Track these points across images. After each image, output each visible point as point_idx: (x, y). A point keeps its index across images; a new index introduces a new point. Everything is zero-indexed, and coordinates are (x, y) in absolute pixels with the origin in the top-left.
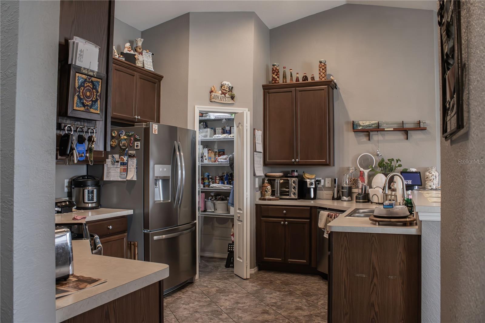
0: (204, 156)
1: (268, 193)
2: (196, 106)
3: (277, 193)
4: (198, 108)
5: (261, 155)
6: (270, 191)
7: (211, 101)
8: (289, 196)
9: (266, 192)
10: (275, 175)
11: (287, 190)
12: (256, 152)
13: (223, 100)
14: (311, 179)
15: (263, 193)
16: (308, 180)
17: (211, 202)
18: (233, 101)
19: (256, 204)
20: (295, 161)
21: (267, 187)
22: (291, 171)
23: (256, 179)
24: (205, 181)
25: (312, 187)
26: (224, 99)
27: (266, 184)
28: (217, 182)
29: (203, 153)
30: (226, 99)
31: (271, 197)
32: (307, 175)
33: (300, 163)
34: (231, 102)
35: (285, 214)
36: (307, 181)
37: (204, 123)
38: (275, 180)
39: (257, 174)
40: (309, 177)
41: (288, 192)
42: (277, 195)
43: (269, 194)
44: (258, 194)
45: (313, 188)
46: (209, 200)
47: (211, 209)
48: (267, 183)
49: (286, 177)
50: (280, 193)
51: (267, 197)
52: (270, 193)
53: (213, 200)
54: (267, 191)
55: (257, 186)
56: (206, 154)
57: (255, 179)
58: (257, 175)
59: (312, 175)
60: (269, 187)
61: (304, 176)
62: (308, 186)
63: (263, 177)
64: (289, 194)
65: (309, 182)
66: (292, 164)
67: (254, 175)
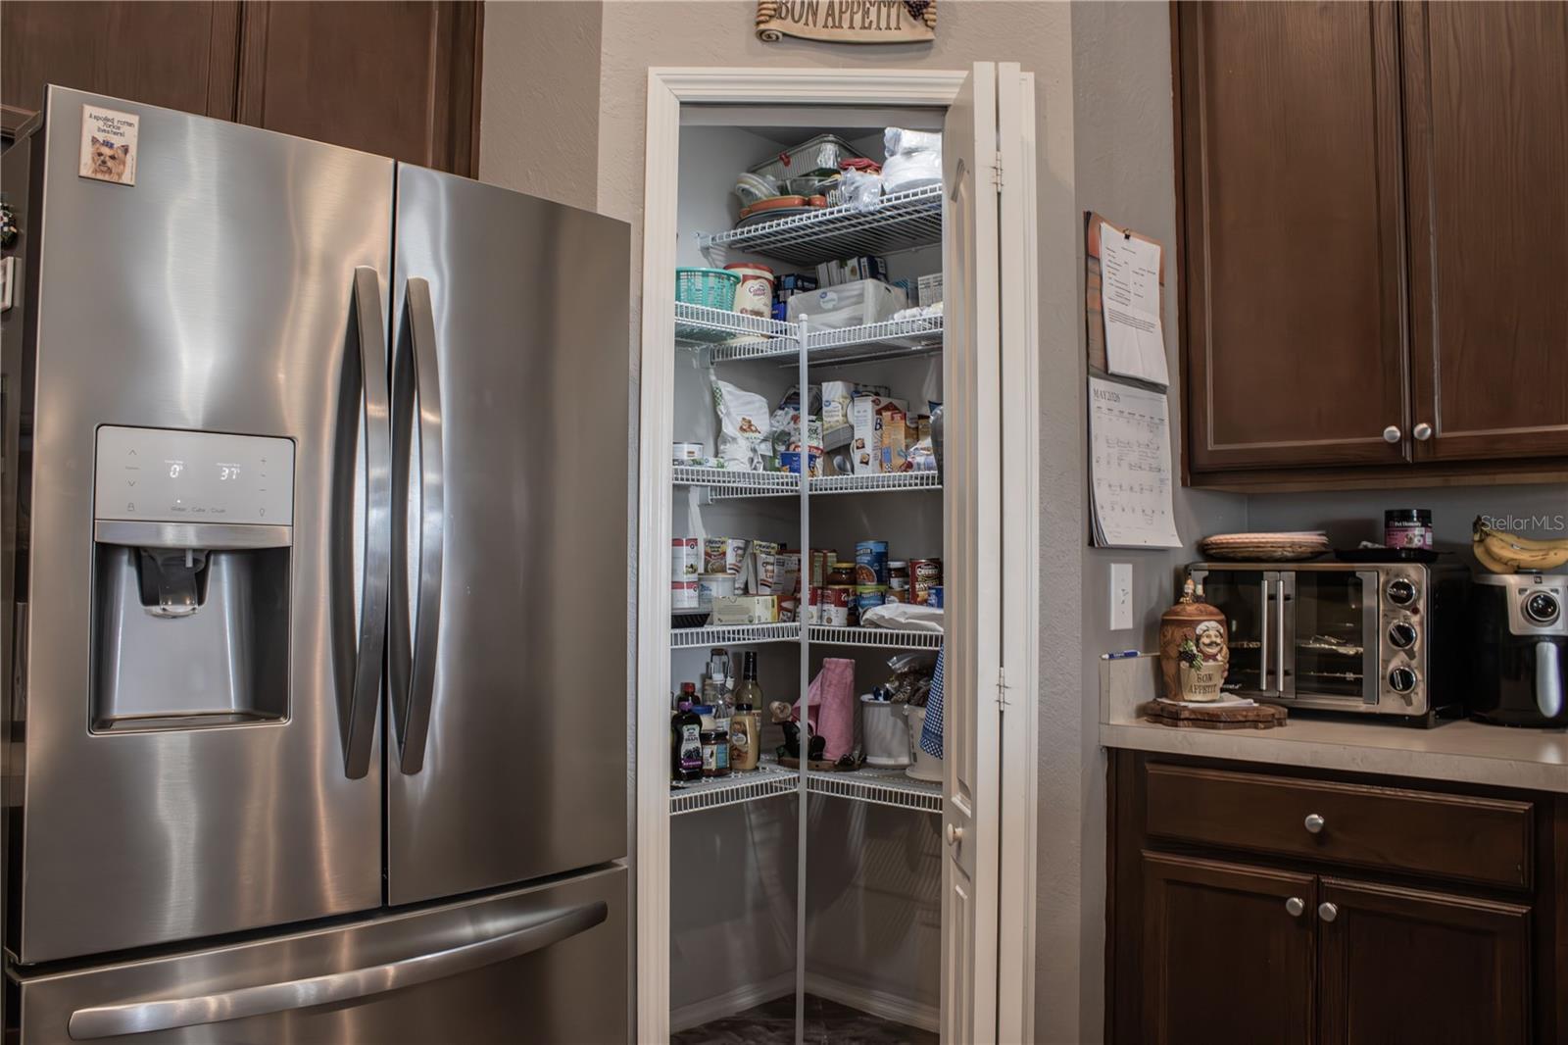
0: (854, 444)
1: (1203, 673)
2: (654, 73)
3: (1272, 672)
4: (666, 81)
5: (1165, 409)
6: (1214, 657)
7: (760, 34)
8: (1359, 694)
9: (1184, 665)
10: (1258, 545)
11: (1351, 651)
12: (1107, 374)
13: (846, 25)
14: (1539, 573)
15: (1169, 668)
16: (1512, 581)
17: (893, 714)
18: (919, 23)
19: (1109, 749)
20: (1408, 436)
21: (1194, 624)
22: (1382, 518)
23: (1114, 567)
24: (860, 589)
25: (1547, 631)
26: (858, 17)
27: (1191, 608)
28: (922, 594)
29: (852, 427)
30: (866, 13)
31: (1232, 702)
32: (1504, 547)
33: (1443, 454)
34: (911, 31)
35: (1322, 837)
36: (1501, 592)
37: (864, 260)
38: (1258, 577)
39: (1114, 532)
40: (1525, 557)
41: (1355, 663)
42: (1273, 684)
43: (1210, 677)
44: (1131, 680)
45: (1554, 639)
46: (881, 699)
47: (890, 755)
48: (1197, 599)
49: (1341, 556)
50: (1291, 668)
51: (1195, 699)
52: (1214, 666)
53: (903, 702)
54: (1190, 658)
55: (1122, 615)
56: (865, 432)
57: (1109, 568)
58: (1111, 540)
59: (1545, 545)
60: (1211, 629)
61: (1478, 551)
62: (1518, 625)
63: (1182, 560)
64: (1359, 682)
65: (1522, 591)
66: (1387, 464)
67: (1091, 543)
